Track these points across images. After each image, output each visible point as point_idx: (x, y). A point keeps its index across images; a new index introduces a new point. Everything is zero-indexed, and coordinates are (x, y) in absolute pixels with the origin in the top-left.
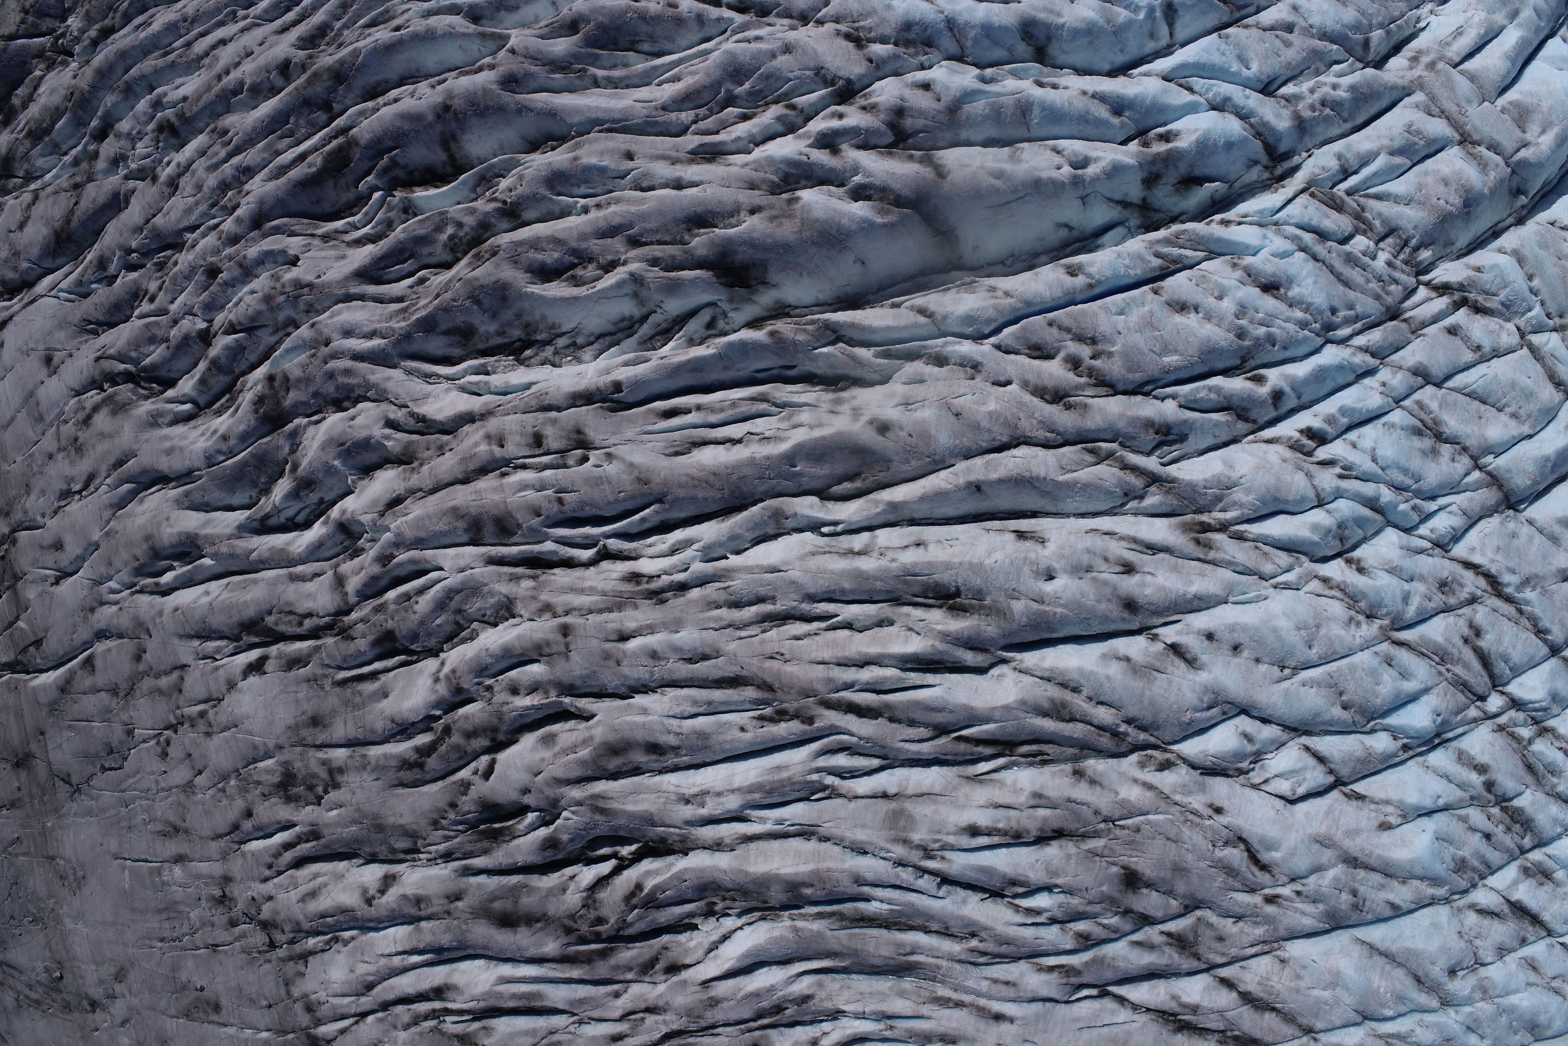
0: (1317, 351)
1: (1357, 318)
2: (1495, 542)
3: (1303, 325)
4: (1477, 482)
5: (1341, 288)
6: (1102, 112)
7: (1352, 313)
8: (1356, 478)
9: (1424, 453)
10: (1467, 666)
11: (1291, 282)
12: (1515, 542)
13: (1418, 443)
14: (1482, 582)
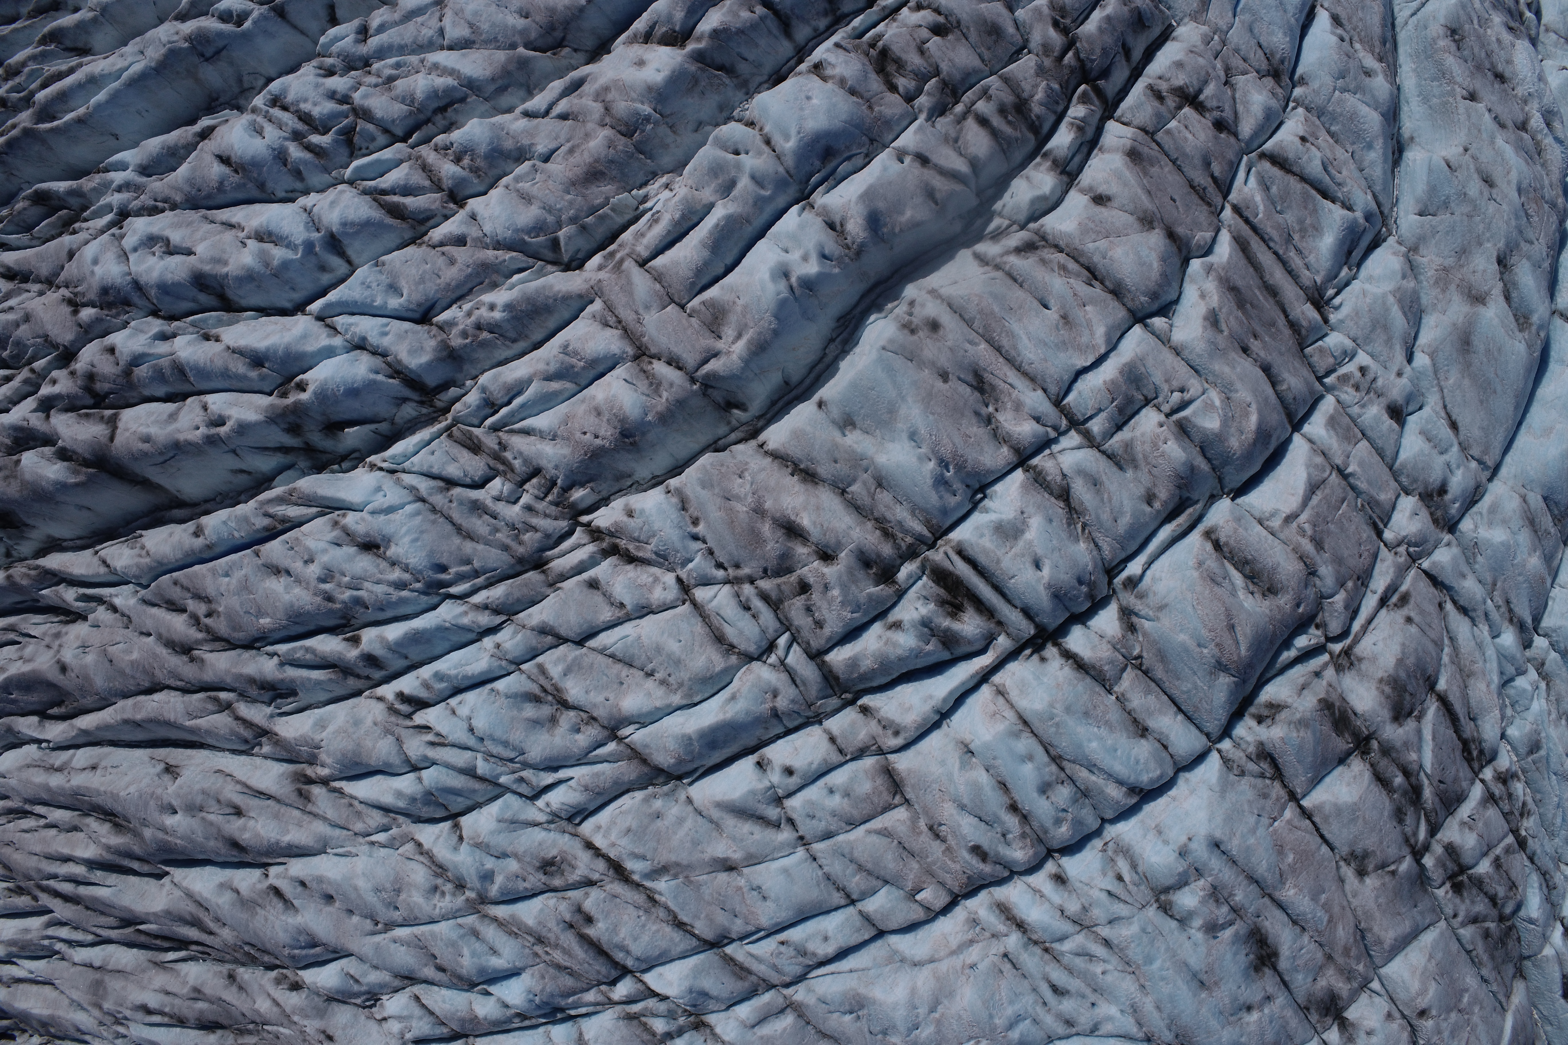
0: (434, 607)
1: (476, 574)
2: (629, 821)
3: (400, 585)
4: (611, 754)
5: (457, 540)
6: (240, 367)
7: (465, 568)
8: (453, 745)
9: (536, 723)
10: (566, 952)
11: (389, 541)
12: (659, 823)
13: (530, 711)
14: (601, 865)
